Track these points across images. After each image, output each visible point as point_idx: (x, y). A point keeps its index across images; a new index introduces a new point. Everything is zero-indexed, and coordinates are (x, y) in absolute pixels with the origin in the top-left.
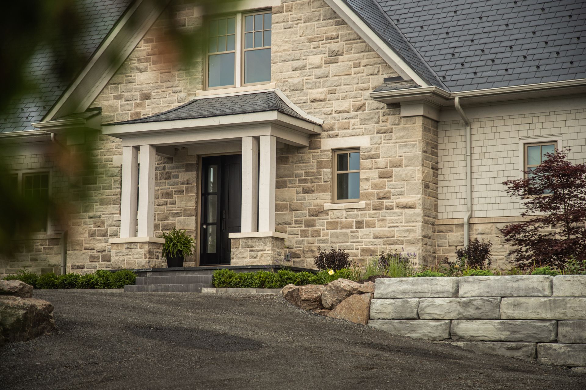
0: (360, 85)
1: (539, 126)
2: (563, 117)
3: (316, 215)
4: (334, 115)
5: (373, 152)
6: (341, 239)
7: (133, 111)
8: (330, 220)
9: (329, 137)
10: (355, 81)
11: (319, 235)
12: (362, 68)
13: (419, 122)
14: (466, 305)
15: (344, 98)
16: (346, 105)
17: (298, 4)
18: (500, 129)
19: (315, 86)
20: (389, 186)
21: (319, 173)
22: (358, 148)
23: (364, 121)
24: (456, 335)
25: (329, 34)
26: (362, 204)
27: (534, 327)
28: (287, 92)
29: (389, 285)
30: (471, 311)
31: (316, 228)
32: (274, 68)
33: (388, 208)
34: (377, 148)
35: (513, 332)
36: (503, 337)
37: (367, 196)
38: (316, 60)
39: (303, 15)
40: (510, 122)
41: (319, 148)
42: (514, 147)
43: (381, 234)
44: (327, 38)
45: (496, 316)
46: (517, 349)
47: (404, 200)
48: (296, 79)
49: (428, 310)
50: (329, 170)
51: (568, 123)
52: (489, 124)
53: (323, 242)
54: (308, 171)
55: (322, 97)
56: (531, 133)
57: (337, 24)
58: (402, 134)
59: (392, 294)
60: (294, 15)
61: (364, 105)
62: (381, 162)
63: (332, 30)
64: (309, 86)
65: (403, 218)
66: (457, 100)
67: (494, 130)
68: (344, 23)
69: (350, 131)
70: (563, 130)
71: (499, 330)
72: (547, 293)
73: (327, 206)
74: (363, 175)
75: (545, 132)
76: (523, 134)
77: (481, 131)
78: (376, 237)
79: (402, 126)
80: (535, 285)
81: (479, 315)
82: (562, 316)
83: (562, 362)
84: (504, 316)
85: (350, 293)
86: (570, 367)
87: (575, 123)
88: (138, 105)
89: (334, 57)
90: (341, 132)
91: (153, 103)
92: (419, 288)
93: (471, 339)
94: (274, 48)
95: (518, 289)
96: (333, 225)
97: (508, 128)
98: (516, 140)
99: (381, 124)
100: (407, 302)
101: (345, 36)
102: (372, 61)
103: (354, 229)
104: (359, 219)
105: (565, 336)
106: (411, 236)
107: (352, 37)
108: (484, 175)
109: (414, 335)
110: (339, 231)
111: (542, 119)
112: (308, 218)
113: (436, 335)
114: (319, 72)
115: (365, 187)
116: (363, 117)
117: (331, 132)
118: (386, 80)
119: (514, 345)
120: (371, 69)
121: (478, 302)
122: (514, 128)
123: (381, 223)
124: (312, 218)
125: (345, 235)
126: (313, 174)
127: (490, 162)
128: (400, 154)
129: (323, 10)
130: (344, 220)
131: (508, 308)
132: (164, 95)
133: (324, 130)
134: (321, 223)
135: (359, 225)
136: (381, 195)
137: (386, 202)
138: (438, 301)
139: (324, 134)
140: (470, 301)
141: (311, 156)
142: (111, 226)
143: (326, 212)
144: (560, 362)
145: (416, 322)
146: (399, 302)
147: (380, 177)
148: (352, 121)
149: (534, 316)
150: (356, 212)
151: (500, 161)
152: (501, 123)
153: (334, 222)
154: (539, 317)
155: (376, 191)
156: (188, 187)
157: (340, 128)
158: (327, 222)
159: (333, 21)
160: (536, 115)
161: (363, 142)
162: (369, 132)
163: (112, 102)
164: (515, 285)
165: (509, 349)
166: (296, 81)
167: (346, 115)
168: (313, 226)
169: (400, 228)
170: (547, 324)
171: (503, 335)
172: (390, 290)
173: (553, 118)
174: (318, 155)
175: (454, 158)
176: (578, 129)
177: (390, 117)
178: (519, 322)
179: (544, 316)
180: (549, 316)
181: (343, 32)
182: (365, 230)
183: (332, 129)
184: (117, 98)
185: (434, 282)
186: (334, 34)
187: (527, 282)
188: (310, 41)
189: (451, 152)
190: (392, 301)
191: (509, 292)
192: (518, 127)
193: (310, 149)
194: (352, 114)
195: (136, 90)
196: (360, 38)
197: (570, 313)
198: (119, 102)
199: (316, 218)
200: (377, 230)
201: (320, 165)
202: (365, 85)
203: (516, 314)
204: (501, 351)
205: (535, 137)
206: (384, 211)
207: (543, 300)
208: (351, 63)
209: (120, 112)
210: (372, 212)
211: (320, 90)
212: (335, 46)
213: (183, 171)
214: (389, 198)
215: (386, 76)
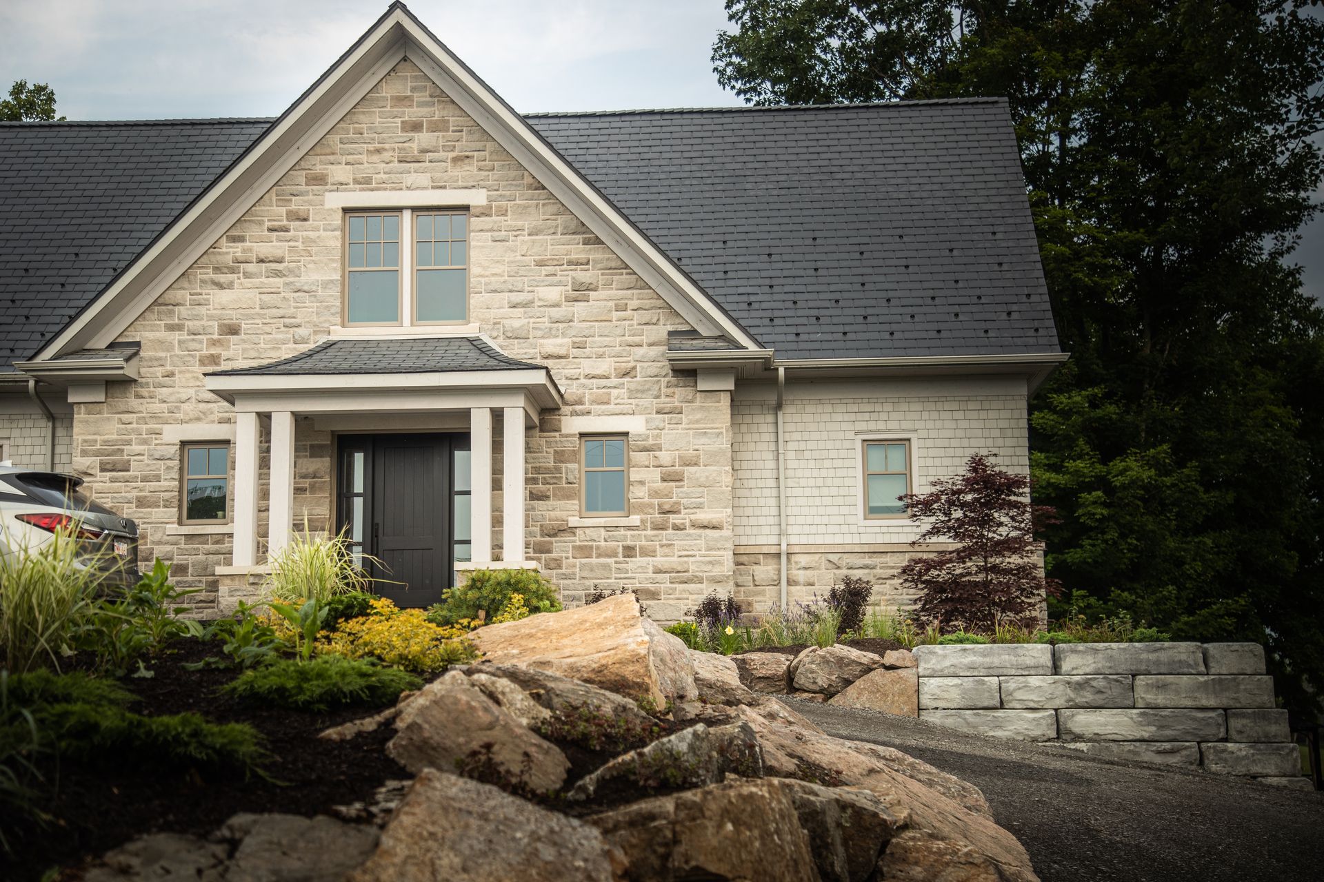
0: (627, 338)
1: (884, 416)
2: (918, 407)
3: (555, 535)
4: (583, 381)
5: (651, 442)
6: (598, 573)
7: (205, 352)
8: (578, 543)
9: (575, 414)
10: (619, 331)
11: (560, 567)
12: (629, 312)
13: (725, 400)
14: (1080, 686)
15: (600, 356)
16: (604, 366)
17: (519, 206)
18: (826, 417)
19: (549, 334)
20: (677, 493)
21: (558, 470)
22: (626, 434)
23: (633, 393)
24: (1070, 732)
25: (573, 256)
26: (635, 519)
27: (1194, 719)
28: (501, 340)
29: (945, 656)
30: (1088, 696)
31: (553, 555)
32: (474, 301)
33: (677, 528)
34: (659, 436)
35: (1161, 727)
36: (1146, 735)
37: (641, 508)
38: (554, 294)
39: (526, 223)
40: (841, 408)
41: (559, 430)
42: (847, 444)
43: (666, 567)
44: (570, 263)
45: (1129, 703)
46: (1172, 752)
47: (703, 516)
48: (517, 320)
49: (1019, 695)
50: (576, 466)
51: (925, 415)
52: (809, 409)
53: (565, 576)
54: (538, 465)
55: (563, 352)
56: (872, 426)
57: (586, 242)
58: (698, 416)
59: (952, 670)
60: (511, 221)
61: (634, 368)
62: (665, 457)
63: (577, 250)
64: (539, 333)
65: (702, 542)
66: (781, 371)
67: (817, 417)
68: (598, 241)
69: (611, 407)
70: (918, 425)
71: (1140, 724)
72: (1202, 669)
73: (574, 521)
74: (635, 475)
75: (893, 425)
76: (861, 426)
77: (797, 418)
78: (658, 571)
79: (698, 404)
80: (1183, 657)
81: (1100, 703)
82: (1232, 703)
83: (1244, 771)
84: (1140, 703)
85: (868, 669)
86: (1254, 777)
87: (935, 415)
88: (214, 343)
89: (581, 291)
90: (595, 408)
91: (244, 341)
92: (996, 661)
93: (1096, 739)
94: (475, 270)
95: (1158, 663)
96: (585, 551)
97: (839, 417)
98: (851, 435)
99: (663, 399)
100: (983, 683)
101: (601, 261)
102: (647, 304)
103: (621, 559)
104: (629, 543)
105: (1240, 732)
106: (716, 571)
107: (613, 264)
108: (803, 482)
109: (999, 733)
110: (594, 560)
111: (888, 407)
112: (539, 538)
113: (1037, 732)
114: (556, 313)
115: (638, 494)
116: (633, 387)
117: (578, 408)
118: (671, 333)
119: (1167, 746)
120: (646, 316)
121: (1100, 683)
122: (847, 417)
123: (666, 550)
124: (548, 539)
125: (606, 567)
126: (548, 471)
127: (812, 464)
128: (696, 447)
129: (561, 220)
130: (603, 543)
131: (1147, 692)
132: (267, 329)
133: (566, 403)
134: (561, 548)
135: (629, 551)
136: (667, 507)
137: (673, 519)
138: (1034, 681)
139: (565, 409)
140: (1087, 682)
141: (543, 442)
142: (159, 543)
143: (572, 531)
144: (1241, 770)
145: (1000, 713)
146: (968, 683)
147: (664, 480)
148: (615, 392)
149: (1189, 703)
150: (622, 532)
151: (827, 463)
152: (828, 408)
153: (586, 546)
154: (1198, 704)
155: (656, 501)
156: (315, 483)
157: (593, 402)
158: (573, 547)
159: (580, 237)
160: (880, 401)
161: (635, 425)
162: (644, 411)
163: (162, 334)
164: (1153, 657)
165: (1159, 752)
166: (517, 324)
167: (604, 382)
168: (549, 551)
169: (698, 558)
170: (1212, 714)
171: (1145, 733)
172: (947, 663)
173: (904, 407)
174: (556, 442)
175: (757, 456)
176: (939, 424)
177: (677, 390)
178: (1166, 712)
179: (1204, 702)
180: (1212, 702)
181: (595, 254)
182: (639, 561)
183: (580, 402)
184: (171, 328)
185: (1020, 652)
186: (582, 257)
187: (1170, 653)
188: (540, 264)
189: (752, 446)
190: (956, 681)
191: (1143, 667)
192: (852, 417)
193: (542, 430)
194: (614, 381)
195: (211, 318)
196: (627, 267)
197: (1244, 699)
198: (176, 336)
199: (553, 539)
200: (659, 561)
201: (560, 457)
202: (637, 339)
203: (1160, 700)
204: (1148, 755)
205: (878, 431)
206: (670, 531)
207: (1201, 679)
208: (612, 304)
209: (177, 352)
210: (649, 532)
211: (559, 341)
212: (584, 276)
213: (306, 456)
214: (678, 512)
215: (670, 328)
